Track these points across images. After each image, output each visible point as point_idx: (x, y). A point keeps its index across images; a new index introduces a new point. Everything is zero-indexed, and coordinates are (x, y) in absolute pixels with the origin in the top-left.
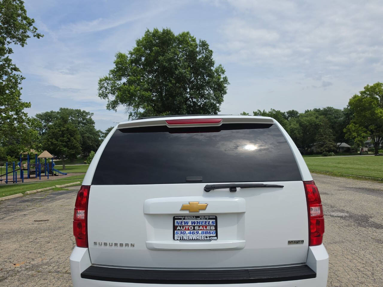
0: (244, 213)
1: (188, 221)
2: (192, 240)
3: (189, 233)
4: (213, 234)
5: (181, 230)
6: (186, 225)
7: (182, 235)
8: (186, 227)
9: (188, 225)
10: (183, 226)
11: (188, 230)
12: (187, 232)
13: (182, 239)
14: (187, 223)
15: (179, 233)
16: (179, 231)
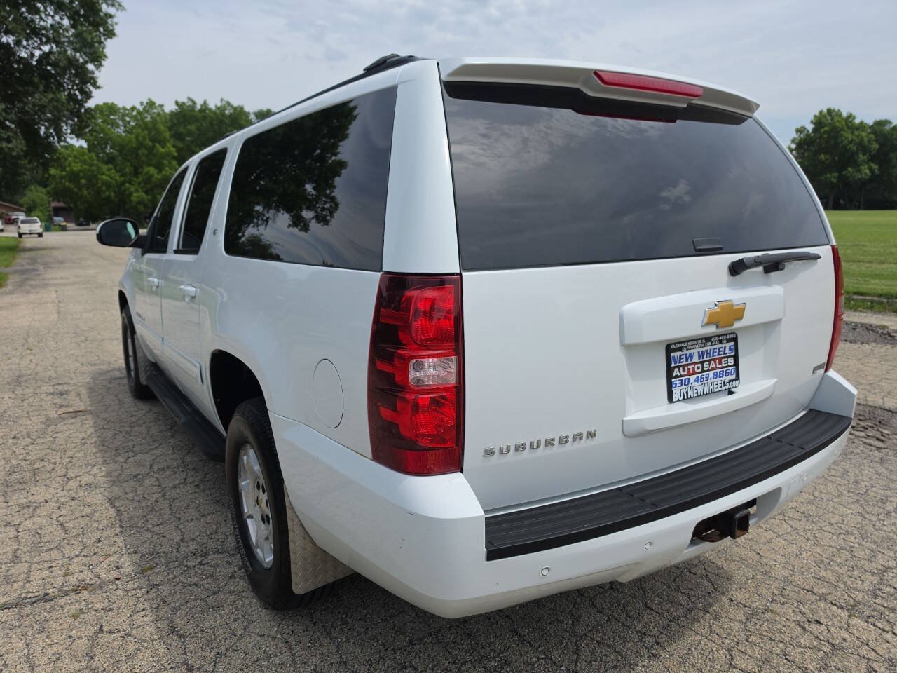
0: (779, 321)
1: (692, 351)
2: (705, 395)
3: (695, 381)
4: (731, 374)
5: (681, 376)
6: (689, 362)
7: (684, 387)
8: (689, 367)
9: (693, 361)
10: (683, 366)
11: (695, 373)
12: (692, 378)
13: (686, 397)
14: (691, 356)
15: (678, 385)
16: (677, 379)
